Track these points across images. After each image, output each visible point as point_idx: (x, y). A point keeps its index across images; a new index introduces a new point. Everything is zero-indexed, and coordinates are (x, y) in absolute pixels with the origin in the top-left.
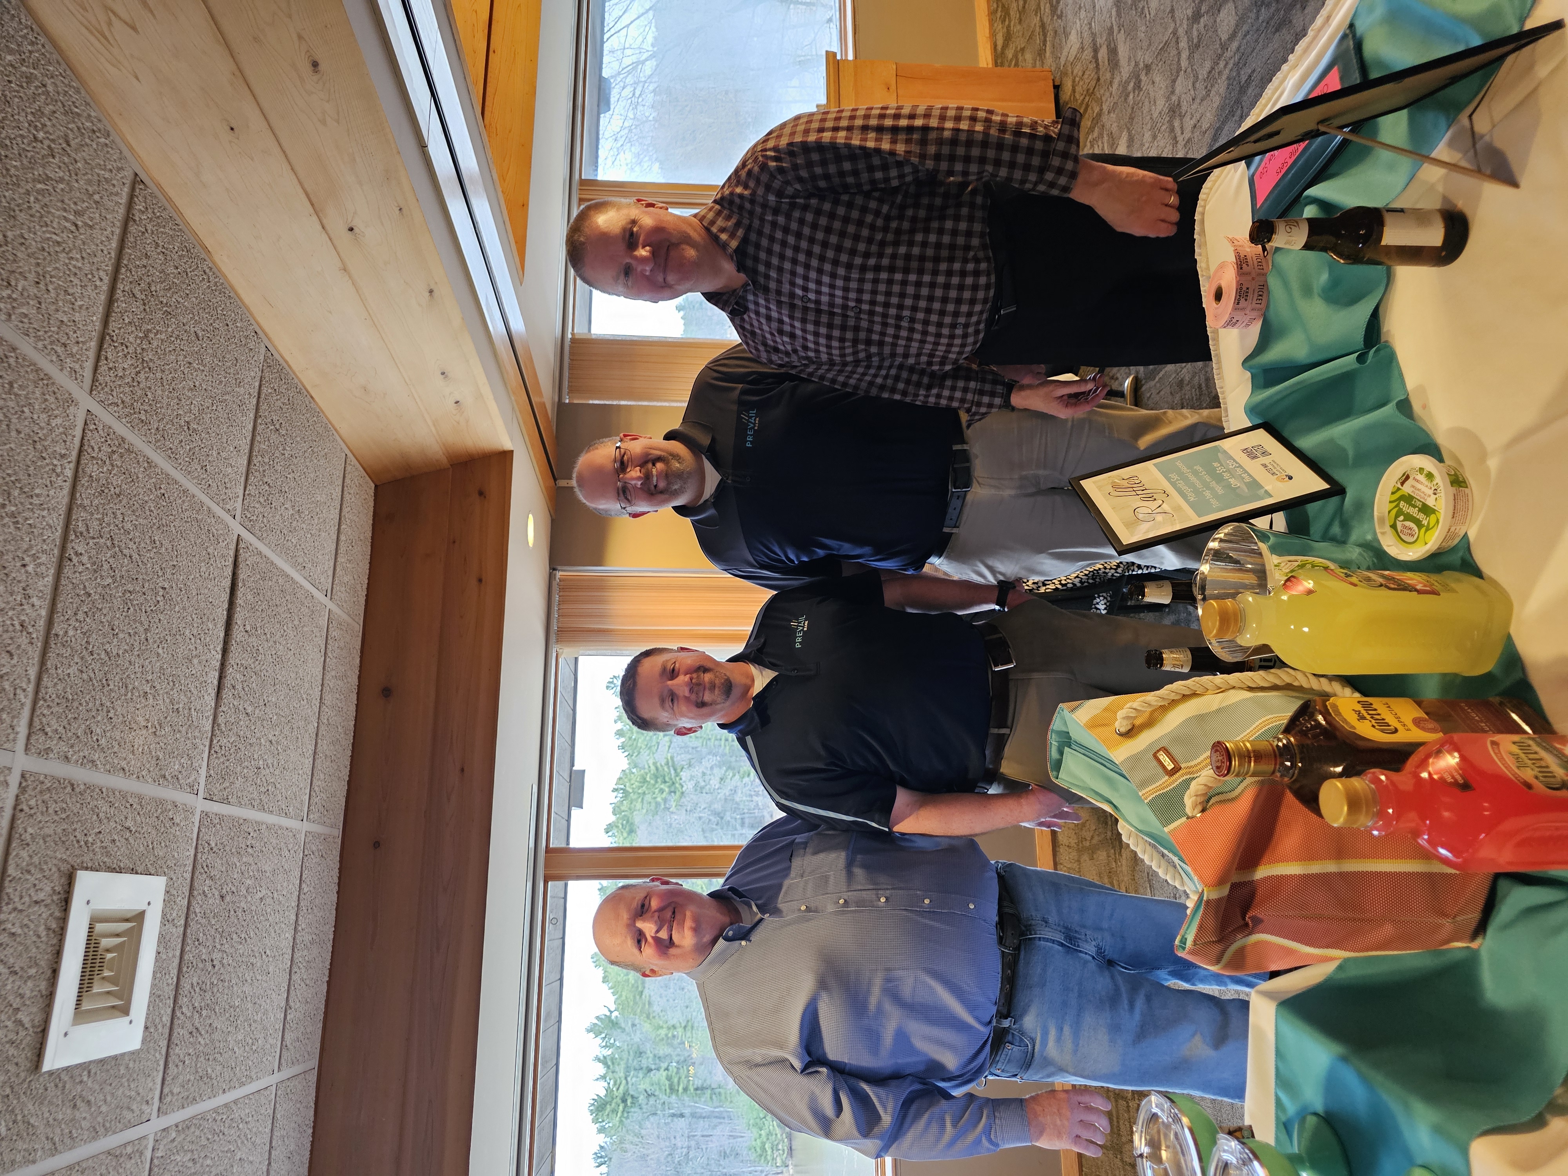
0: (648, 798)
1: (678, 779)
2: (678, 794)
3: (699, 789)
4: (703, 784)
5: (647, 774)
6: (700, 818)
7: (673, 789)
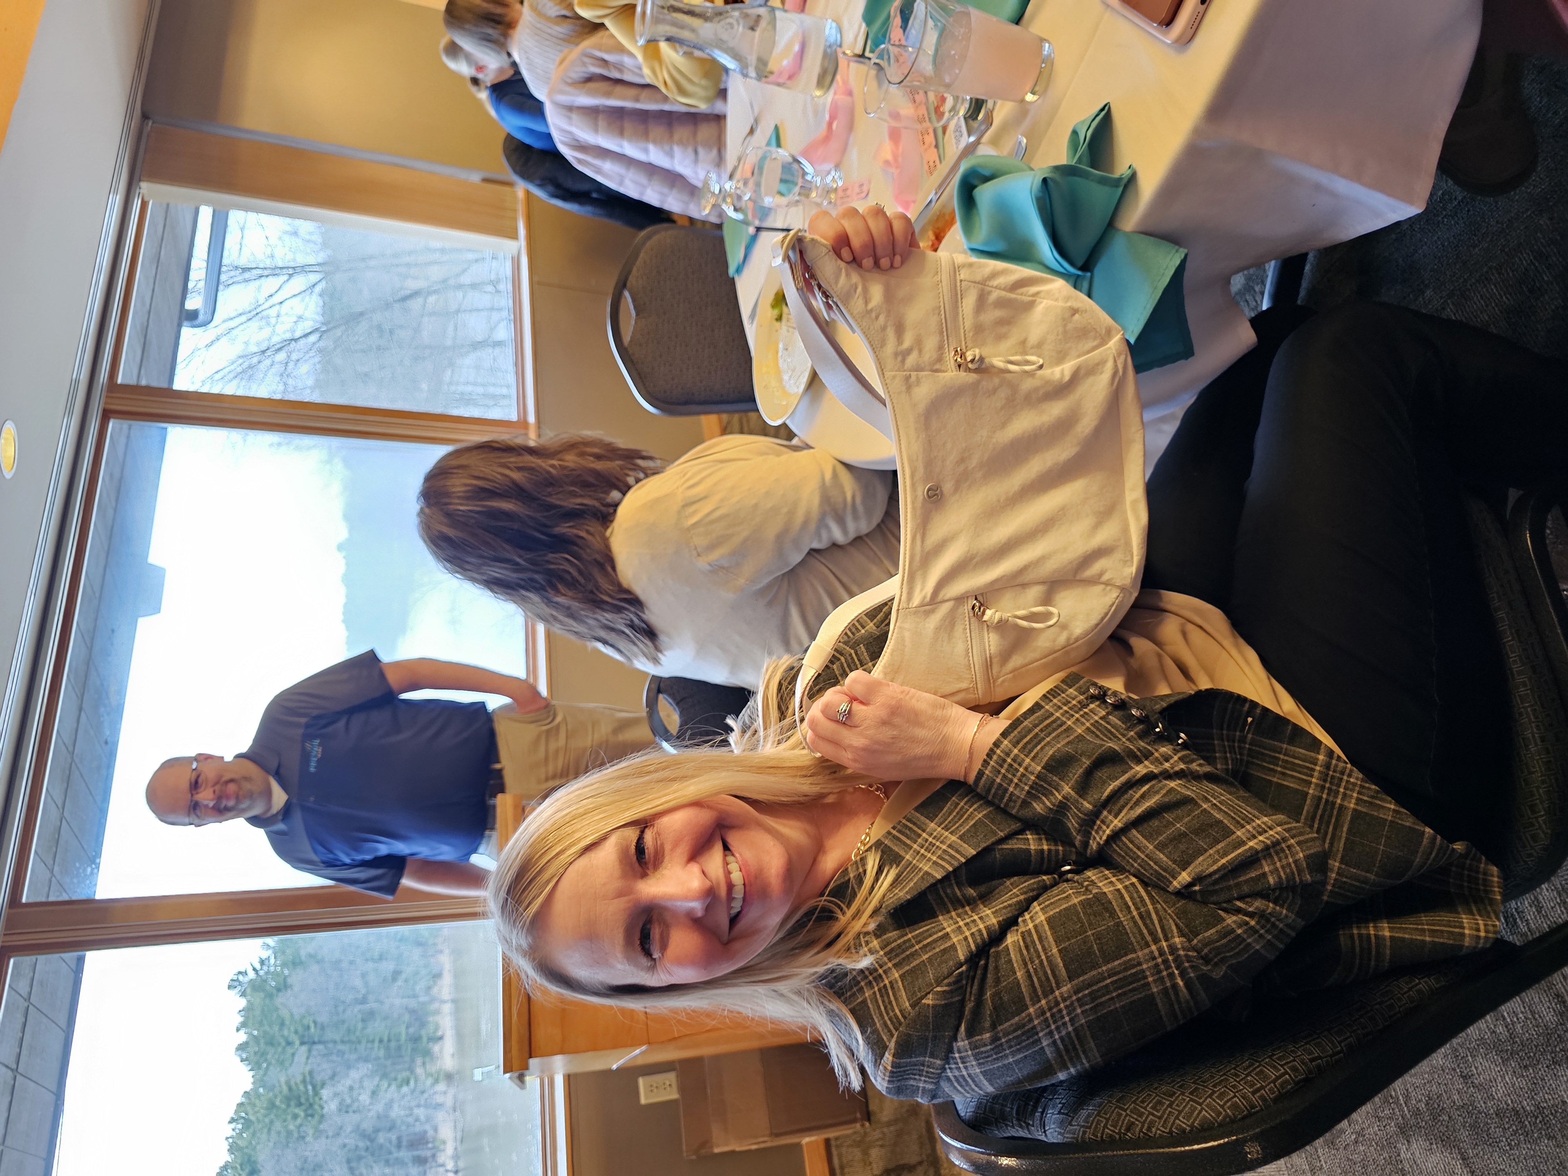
0: (278, 1125)
1: (317, 1099)
2: (317, 1117)
3: (344, 1109)
4: (349, 1101)
5: (276, 1097)
6: (345, 1146)
7: (310, 1112)
